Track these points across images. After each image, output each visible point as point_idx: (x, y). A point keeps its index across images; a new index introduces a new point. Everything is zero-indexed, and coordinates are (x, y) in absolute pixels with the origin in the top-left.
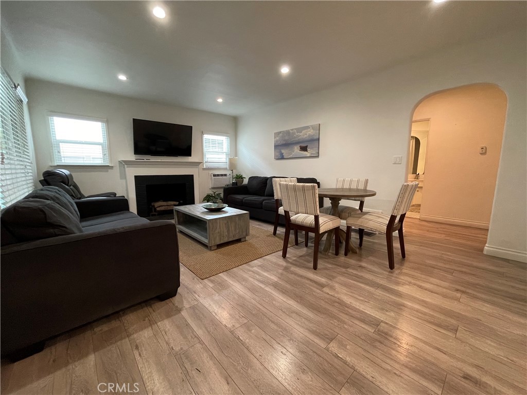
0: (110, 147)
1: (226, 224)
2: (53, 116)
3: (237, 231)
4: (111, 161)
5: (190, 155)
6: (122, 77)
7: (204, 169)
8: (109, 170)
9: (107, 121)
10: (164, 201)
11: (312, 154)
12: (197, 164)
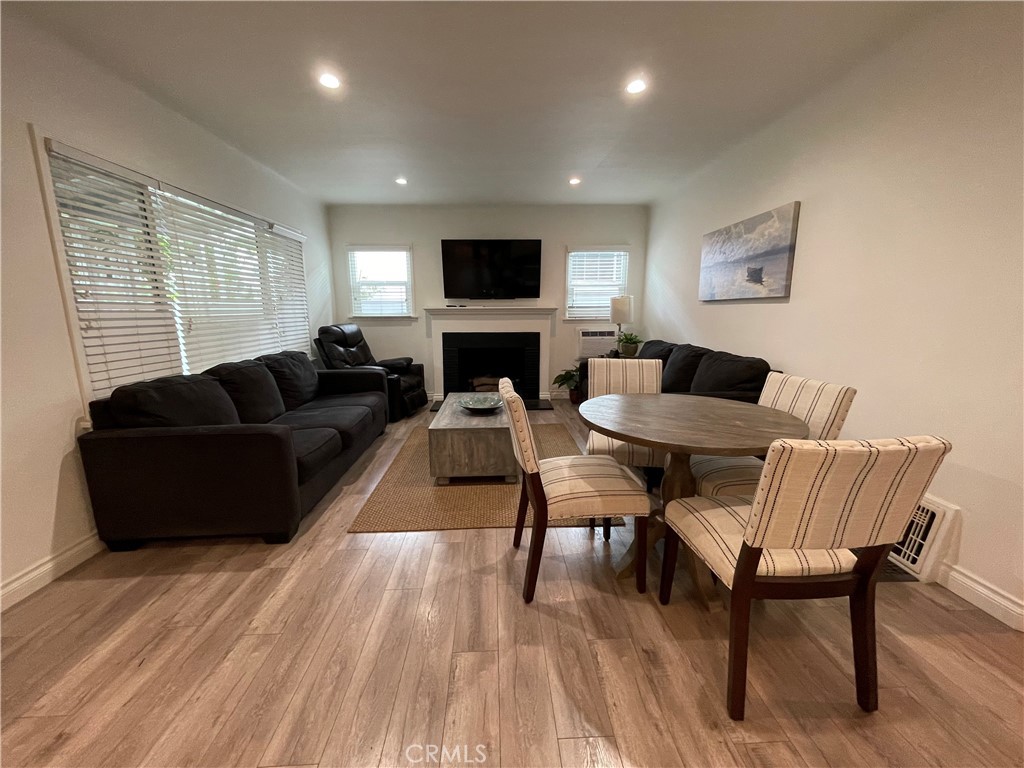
0: (415, 288)
1: (465, 443)
2: (354, 250)
3: (492, 461)
4: (415, 310)
5: (537, 295)
6: (402, 181)
7: (566, 321)
8: (413, 324)
9: (411, 249)
10: (491, 377)
11: (770, 290)
12: (549, 312)
